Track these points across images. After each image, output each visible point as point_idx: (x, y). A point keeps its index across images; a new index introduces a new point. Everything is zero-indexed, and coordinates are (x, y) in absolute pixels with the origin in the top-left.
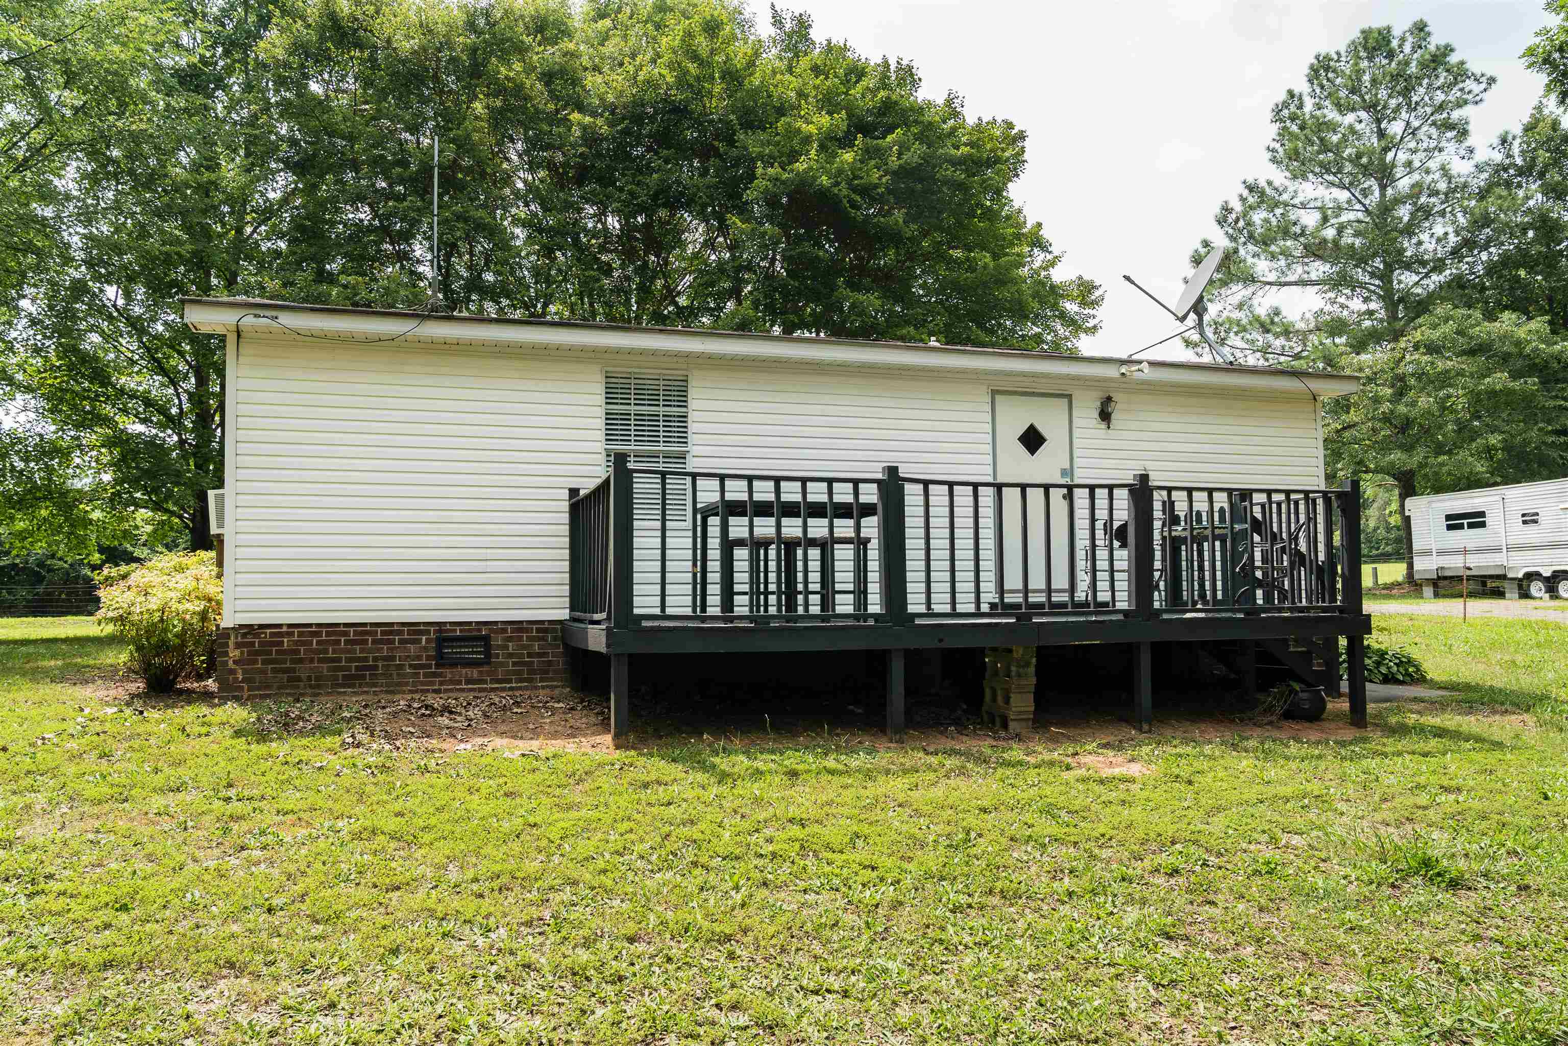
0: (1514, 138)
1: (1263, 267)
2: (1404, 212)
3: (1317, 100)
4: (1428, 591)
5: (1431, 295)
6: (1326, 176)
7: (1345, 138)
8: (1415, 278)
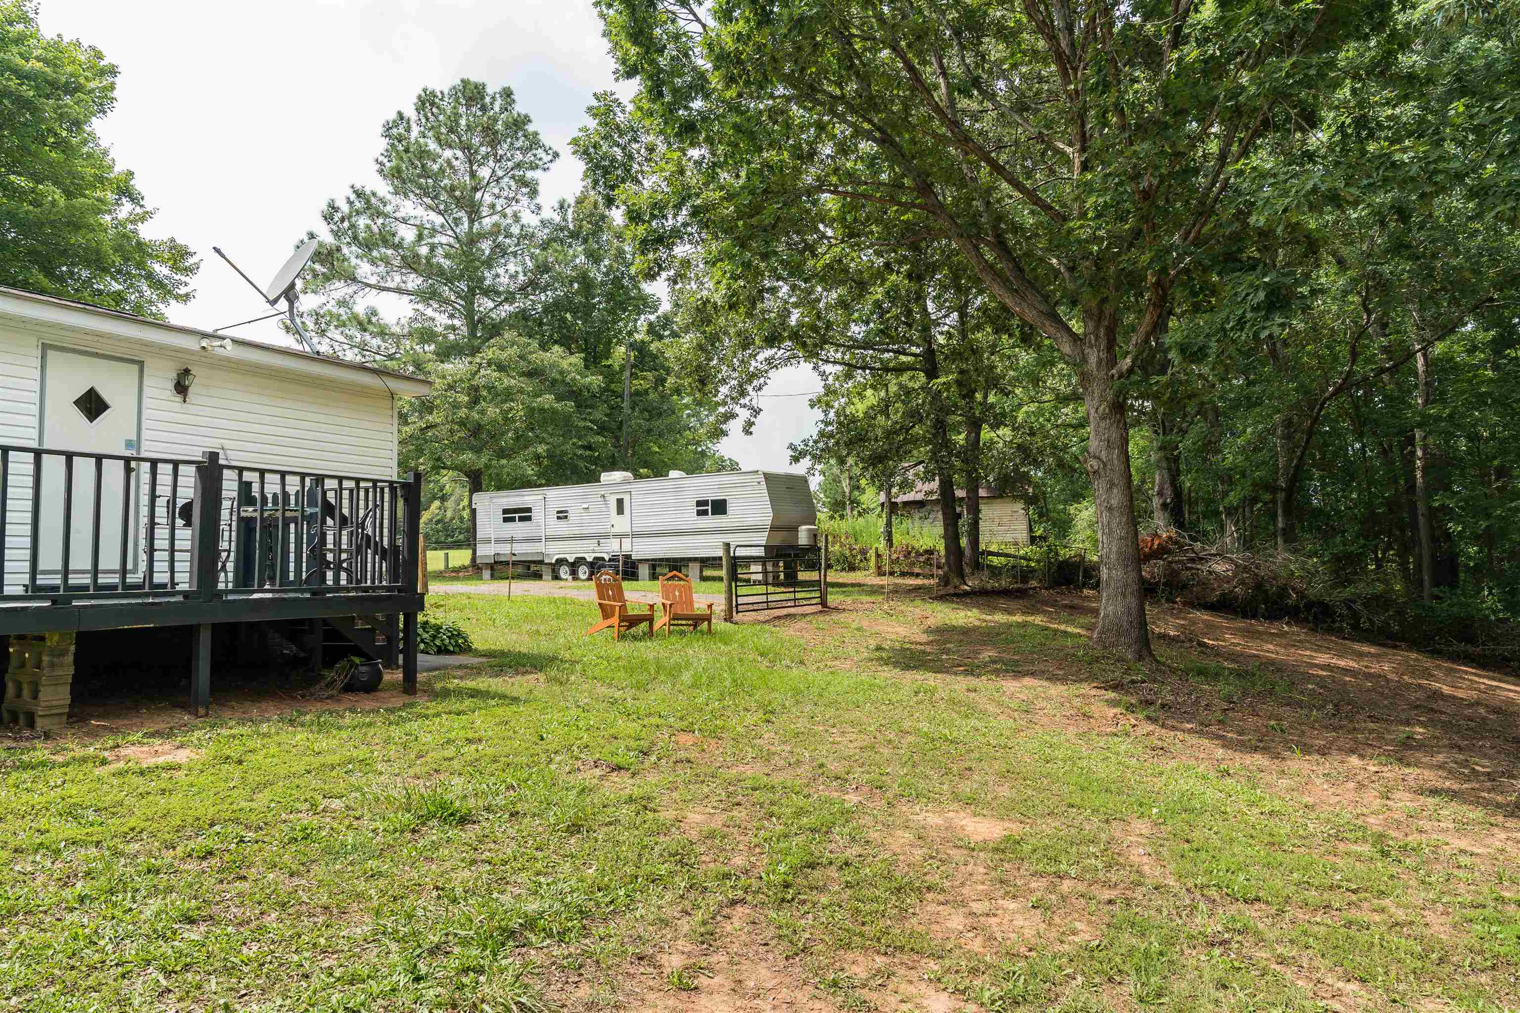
0: (569, 206)
1: (364, 270)
2: (486, 246)
3: (422, 129)
4: (487, 574)
5: (503, 321)
6: (425, 199)
7: (442, 170)
8: (491, 305)
